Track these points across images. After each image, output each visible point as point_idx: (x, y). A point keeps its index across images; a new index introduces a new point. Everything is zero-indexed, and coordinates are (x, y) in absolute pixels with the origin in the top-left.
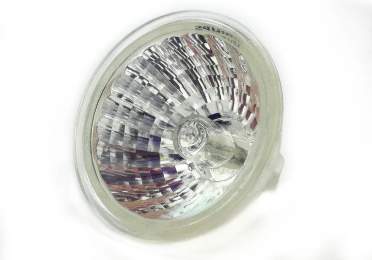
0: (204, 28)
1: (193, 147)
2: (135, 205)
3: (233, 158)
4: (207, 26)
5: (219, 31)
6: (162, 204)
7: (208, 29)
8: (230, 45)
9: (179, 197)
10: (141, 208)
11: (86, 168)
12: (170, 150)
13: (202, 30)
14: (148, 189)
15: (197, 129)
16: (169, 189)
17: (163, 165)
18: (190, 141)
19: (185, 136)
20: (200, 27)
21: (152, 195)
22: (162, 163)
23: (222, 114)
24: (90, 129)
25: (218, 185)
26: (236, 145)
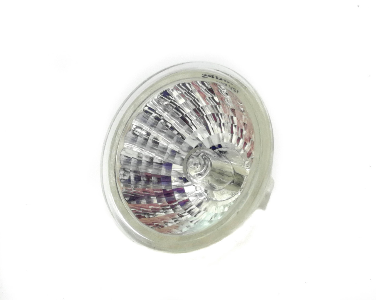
0: (209, 76)
1: (199, 174)
2: (151, 221)
3: (233, 182)
4: (211, 75)
5: (221, 79)
6: (173, 219)
7: (213, 77)
9: (187, 213)
10: (155, 223)
11: (111, 190)
12: (179, 173)
13: (207, 77)
14: (161, 206)
15: (202, 159)
16: (179, 206)
17: (174, 185)
18: (197, 169)
19: (193, 166)
20: (206, 75)
21: (164, 211)
22: (173, 184)
23: (223, 145)
24: (115, 157)
25: (220, 204)
26: (234, 171)
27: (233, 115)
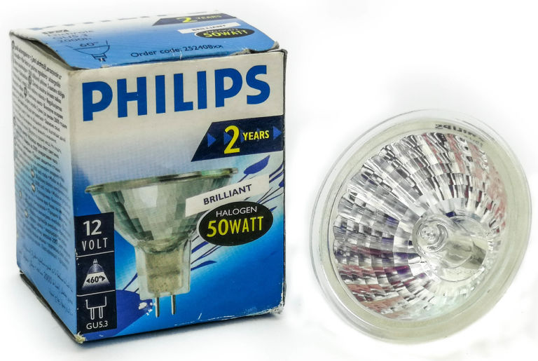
0: (445, 126)
1: (432, 248)
3: (472, 258)
4: (448, 125)
5: (460, 130)
7: (449, 128)
8: (471, 143)
13: (441, 128)
16: (404, 288)
20: (440, 126)
23: (457, 212)
26: (474, 245)
27: (469, 175)
